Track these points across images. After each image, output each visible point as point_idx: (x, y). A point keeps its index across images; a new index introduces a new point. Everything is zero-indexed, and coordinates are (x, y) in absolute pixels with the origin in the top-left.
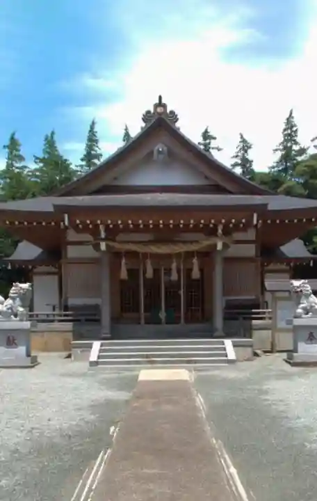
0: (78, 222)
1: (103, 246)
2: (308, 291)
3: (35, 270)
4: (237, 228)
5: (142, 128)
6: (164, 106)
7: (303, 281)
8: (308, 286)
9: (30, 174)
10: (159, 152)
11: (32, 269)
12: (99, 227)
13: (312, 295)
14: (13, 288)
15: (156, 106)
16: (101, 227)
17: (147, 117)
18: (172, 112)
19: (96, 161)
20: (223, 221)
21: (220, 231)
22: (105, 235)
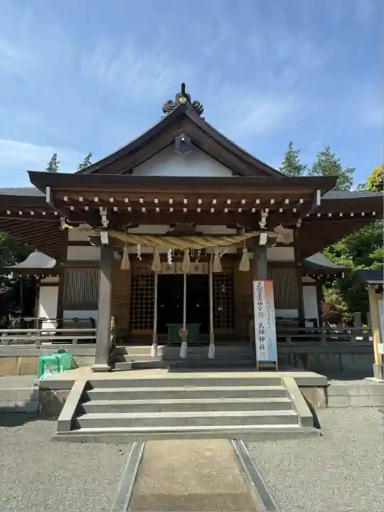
1: (104, 238)
3: (43, 281)
6: (188, 96)
10: (181, 142)
11: (40, 279)
15: (178, 96)
17: (168, 107)
18: (197, 103)
21: (264, 220)
22: (108, 222)
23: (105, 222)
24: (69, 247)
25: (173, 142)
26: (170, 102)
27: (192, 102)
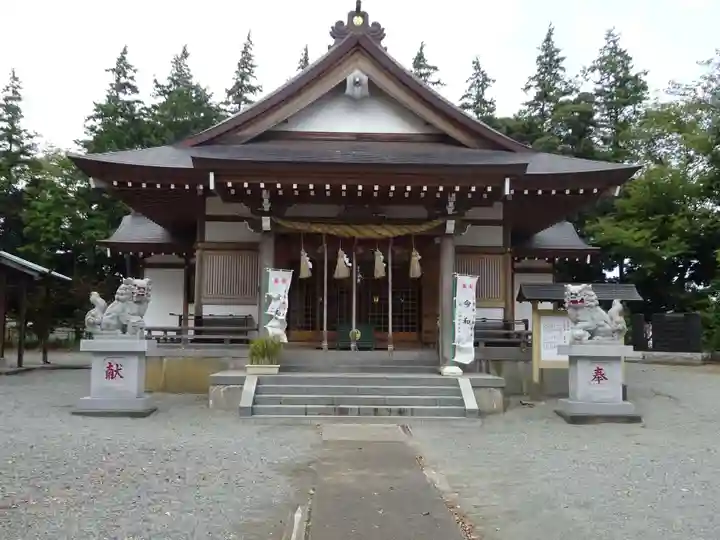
0: (230, 185)
1: (266, 223)
2: (592, 301)
3: (149, 260)
4: (479, 200)
5: (329, 47)
6: (364, 16)
7: (584, 285)
8: (593, 293)
9: (145, 112)
10: (356, 84)
11: (144, 257)
12: (261, 194)
13: (599, 308)
14: (123, 285)
15: (351, 15)
16: (264, 192)
17: (338, 31)
18: (376, 25)
19: (249, 96)
20: (457, 189)
21: (451, 204)
22: (269, 206)
23: (267, 206)
24: (208, 224)
25: (344, 83)
26: (340, 23)
27: (370, 24)
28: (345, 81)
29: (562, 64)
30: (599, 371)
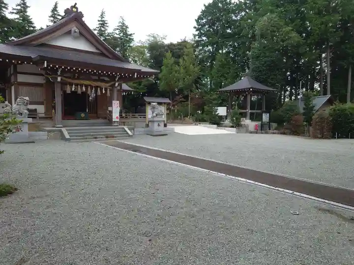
0: (51, 66)
1: (59, 79)
10: (75, 32)
15: (72, 7)
20: (122, 74)
23: (59, 73)
24: (18, 75)
27: (79, 12)
28: (71, 30)
29: (107, 25)
30: (159, 124)
